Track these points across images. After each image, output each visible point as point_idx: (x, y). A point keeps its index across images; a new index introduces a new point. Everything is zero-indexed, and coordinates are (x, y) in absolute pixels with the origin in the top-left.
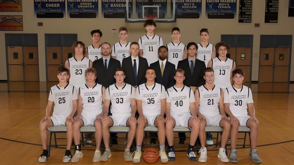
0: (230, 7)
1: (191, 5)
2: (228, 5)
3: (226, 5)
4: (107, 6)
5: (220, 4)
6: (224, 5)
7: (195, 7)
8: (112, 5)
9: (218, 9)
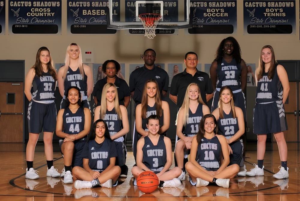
0: (284, 15)
1: (220, 12)
2: (281, 10)
3: (278, 12)
4: (76, 13)
5: (267, 10)
6: (275, 12)
7: (226, 15)
8: (84, 12)
9: (264, 18)
